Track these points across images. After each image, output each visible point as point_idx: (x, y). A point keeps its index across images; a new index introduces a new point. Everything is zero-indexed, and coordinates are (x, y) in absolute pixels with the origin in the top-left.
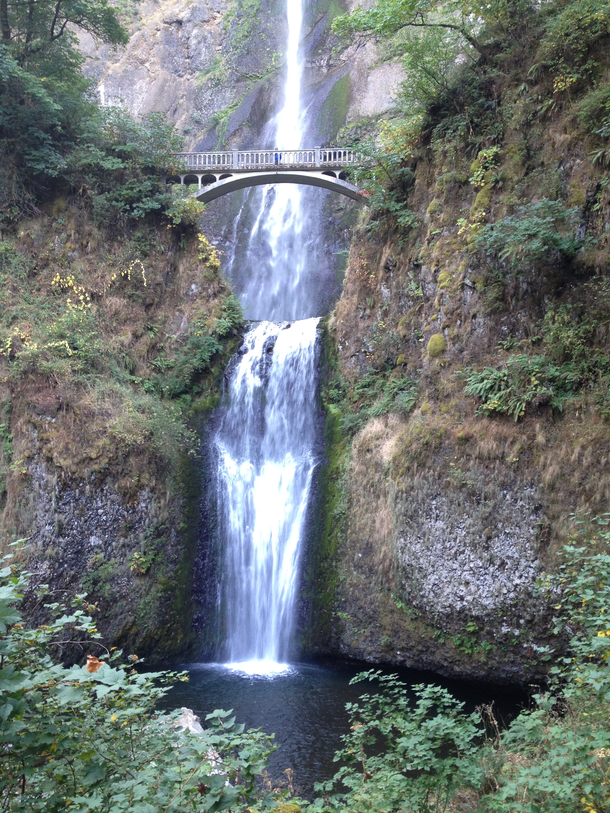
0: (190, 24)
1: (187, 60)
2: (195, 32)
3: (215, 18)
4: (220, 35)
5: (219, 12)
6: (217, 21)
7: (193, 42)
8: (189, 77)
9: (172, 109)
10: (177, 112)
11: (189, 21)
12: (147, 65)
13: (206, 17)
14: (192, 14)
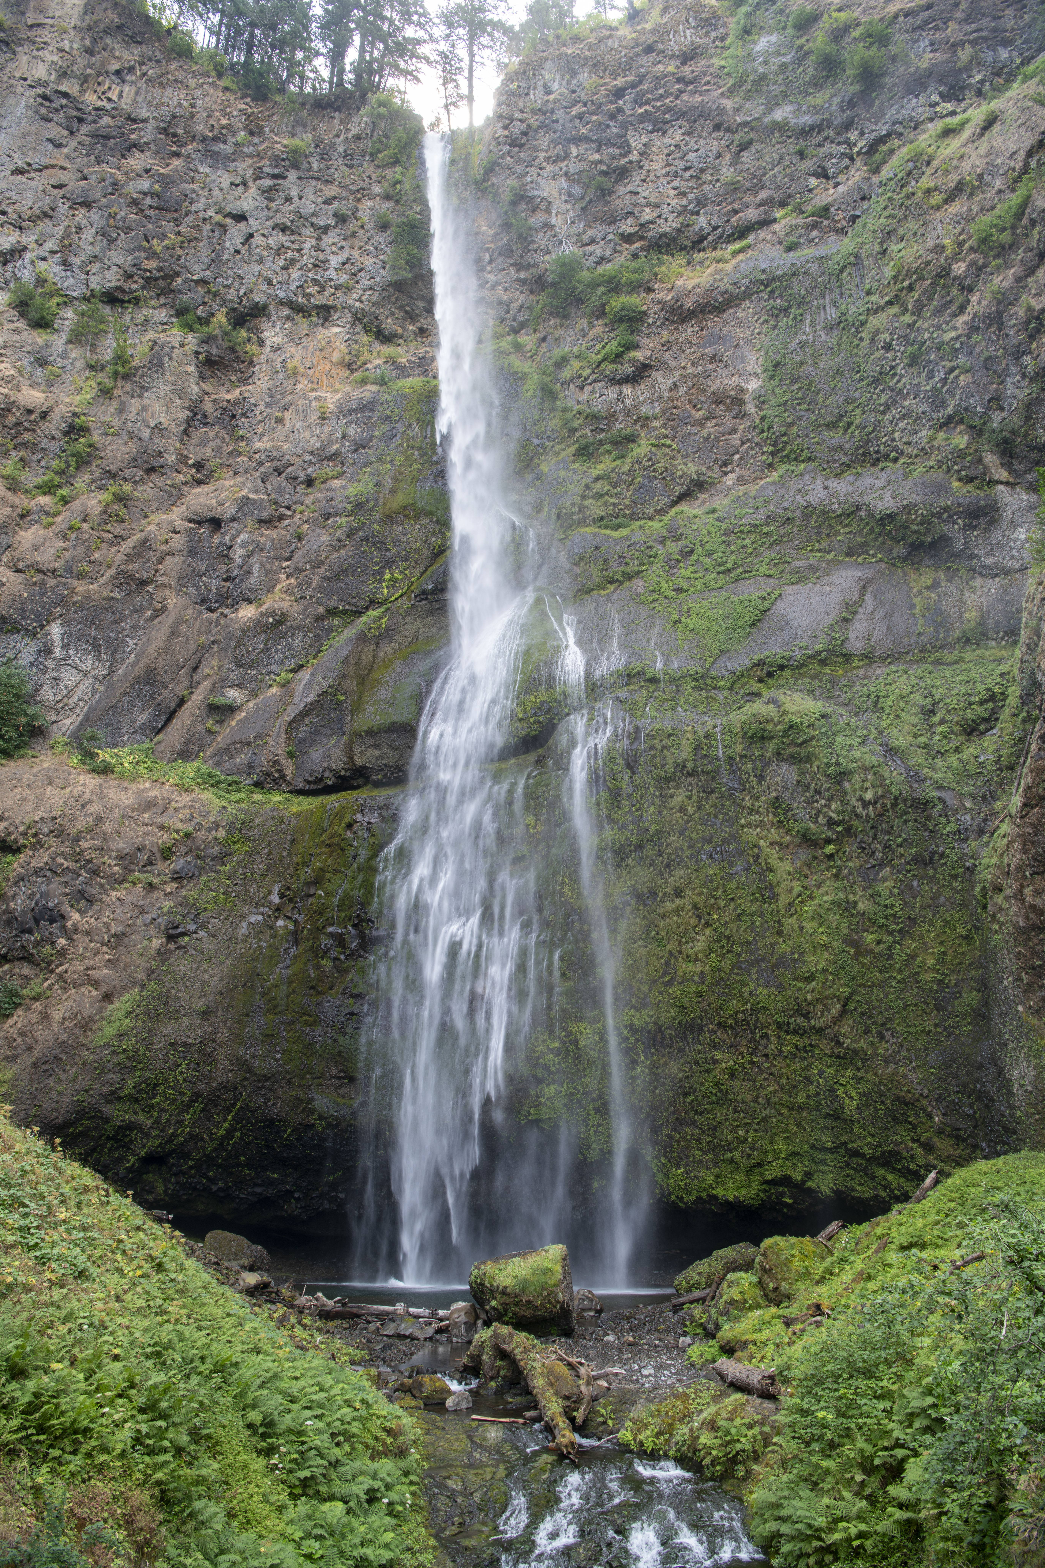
0: (235, 525)
1: (227, 584)
2: (243, 537)
3: (281, 518)
4: (289, 543)
5: (288, 508)
6: (286, 522)
7: (238, 554)
8: (226, 611)
9: (191, 664)
10: (199, 671)
11: (234, 519)
12: (150, 589)
13: (265, 515)
14: (240, 509)
